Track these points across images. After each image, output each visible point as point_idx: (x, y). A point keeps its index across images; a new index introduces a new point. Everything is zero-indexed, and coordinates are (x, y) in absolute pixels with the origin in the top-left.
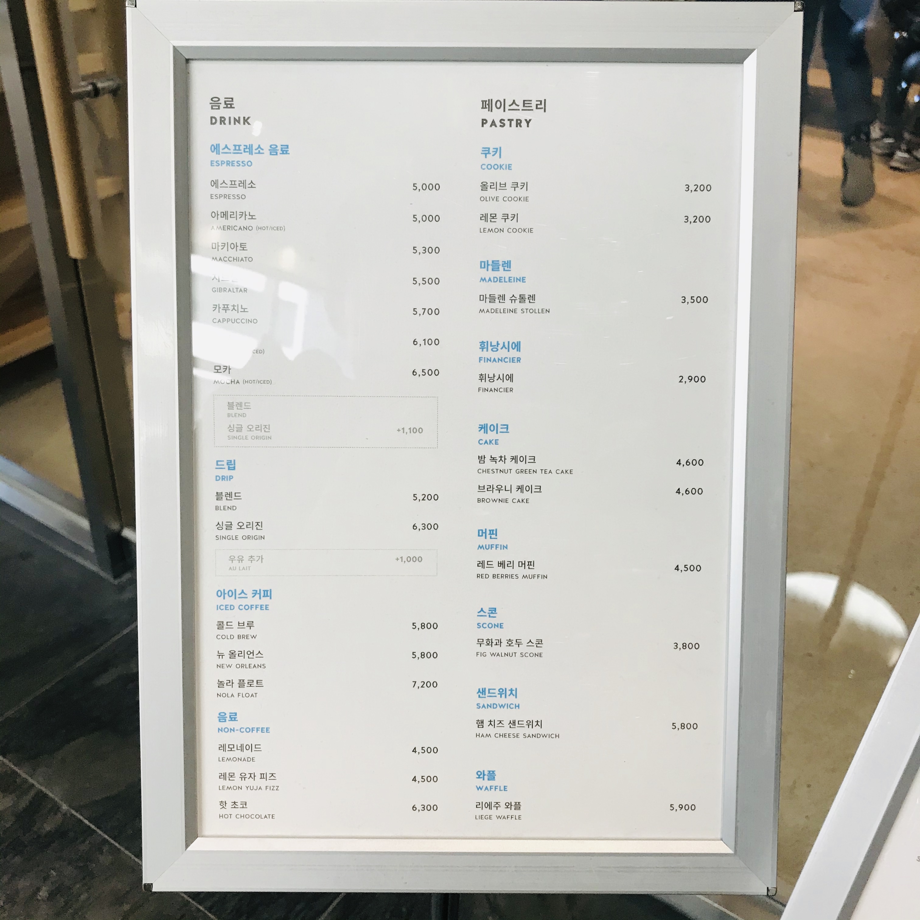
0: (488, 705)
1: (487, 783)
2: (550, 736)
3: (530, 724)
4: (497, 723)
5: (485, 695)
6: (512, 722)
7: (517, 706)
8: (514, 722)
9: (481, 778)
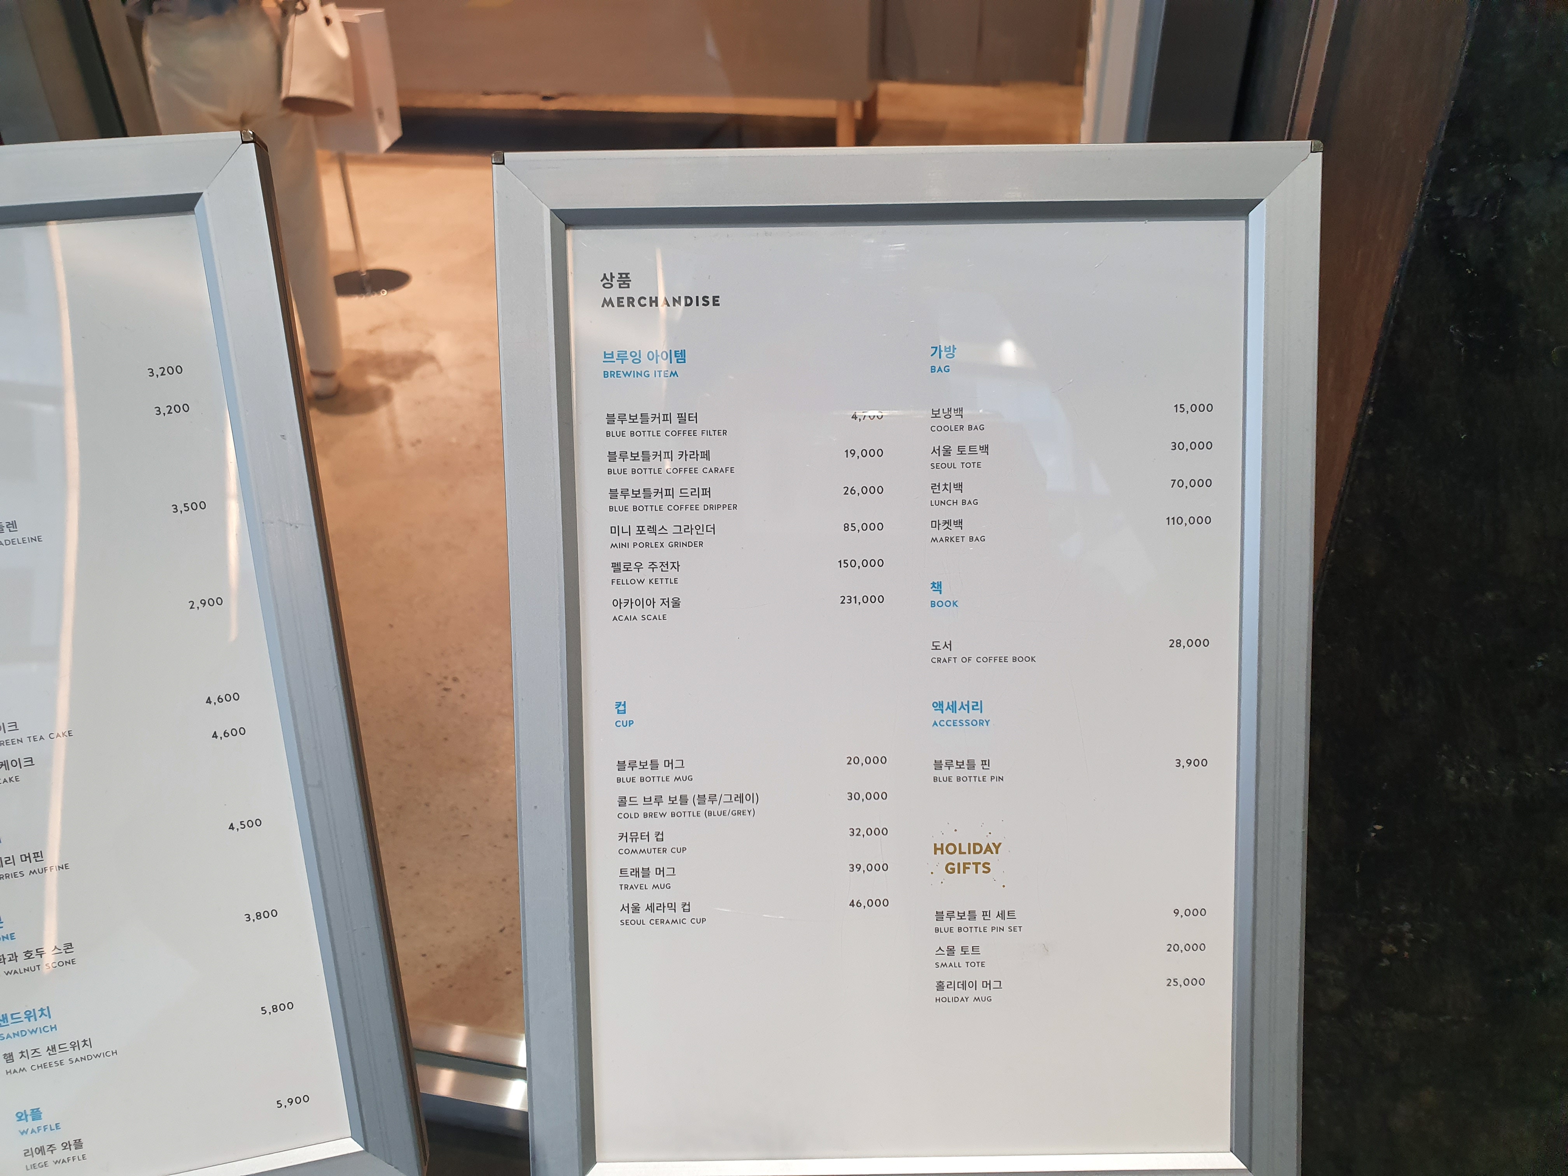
0: (14, 1034)
1: (31, 1124)
2: (105, 1054)
3: (74, 1045)
4: (30, 1052)
5: (7, 1022)
6: (50, 1048)
7: (53, 1028)
8: (54, 1048)
9: (23, 1119)
